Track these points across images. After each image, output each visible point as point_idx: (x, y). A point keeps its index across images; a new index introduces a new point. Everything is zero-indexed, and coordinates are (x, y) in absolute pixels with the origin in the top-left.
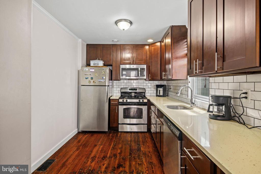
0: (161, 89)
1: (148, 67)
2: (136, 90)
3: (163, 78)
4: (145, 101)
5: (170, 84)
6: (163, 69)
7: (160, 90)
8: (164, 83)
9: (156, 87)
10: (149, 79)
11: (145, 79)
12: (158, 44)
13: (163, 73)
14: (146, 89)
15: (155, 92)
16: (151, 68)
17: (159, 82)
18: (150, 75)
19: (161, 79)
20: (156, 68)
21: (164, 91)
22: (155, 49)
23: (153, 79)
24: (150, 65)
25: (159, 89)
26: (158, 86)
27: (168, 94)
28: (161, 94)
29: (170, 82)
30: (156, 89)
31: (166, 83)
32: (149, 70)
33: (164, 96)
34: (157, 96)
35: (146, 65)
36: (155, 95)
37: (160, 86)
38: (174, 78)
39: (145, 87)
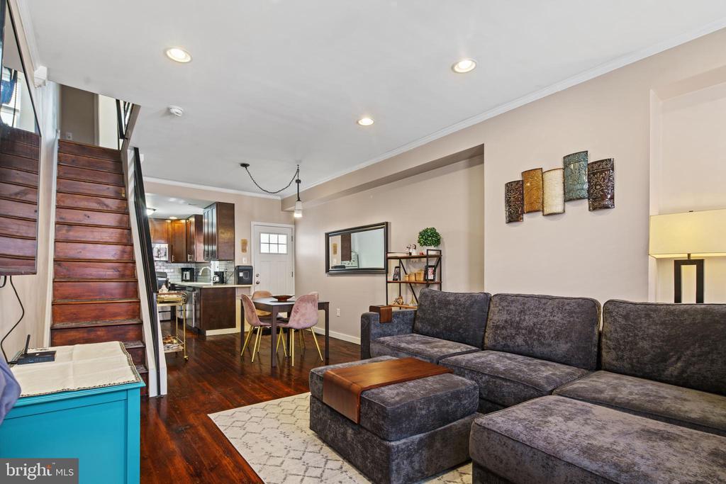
0: (188, 273)
1: (170, 247)
3: (189, 260)
5: (198, 268)
6: (190, 251)
7: (186, 275)
8: (190, 266)
9: (181, 271)
10: (172, 261)
11: (166, 261)
12: (183, 221)
13: (189, 256)
14: (169, 274)
15: (180, 277)
16: (174, 247)
17: (185, 264)
18: (173, 256)
19: (187, 262)
20: (181, 246)
21: (192, 275)
22: (179, 226)
23: (177, 261)
24: (174, 245)
25: (185, 273)
26: (183, 270)
27: (196, 278)
28: (188, 278)
29: (199, 264)
30: (181, 273)
31: (193, 266)
32: (172, 251)
33: (192, 280)
34: (183, 280)
35: (167, 245)
36: (180, 280)
37: (186, 269)
38: (198, 261)
39: (166, 271)
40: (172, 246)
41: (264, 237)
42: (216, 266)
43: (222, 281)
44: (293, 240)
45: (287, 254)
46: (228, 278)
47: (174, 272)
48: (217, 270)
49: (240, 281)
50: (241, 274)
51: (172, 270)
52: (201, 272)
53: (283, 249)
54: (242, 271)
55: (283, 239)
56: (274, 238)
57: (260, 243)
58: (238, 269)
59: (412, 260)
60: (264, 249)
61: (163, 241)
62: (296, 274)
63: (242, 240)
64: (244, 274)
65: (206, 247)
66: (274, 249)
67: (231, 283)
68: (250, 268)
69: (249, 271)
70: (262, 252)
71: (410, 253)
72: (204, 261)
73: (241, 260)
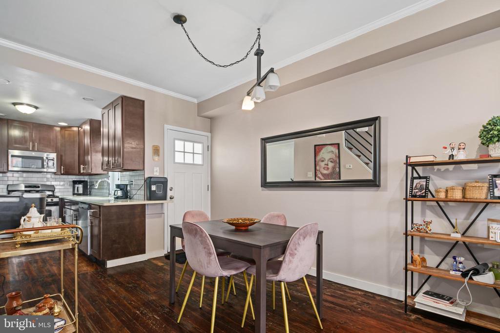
0: (80, 186)
1: (59, 157)
2: (39, 187)
3: (82, 171)
4: (55, 200)
5: (93, 180)
6: (82, 161)
7: (78, 188)
8: (82, 178)
9: (72, 183)
10: (61, 172)
11: (55, 173)
12: (75, 129)
13: (82, 166)
14: (56, 187)
15: (71, 190)
16: (64, 158)
18: (62, 167)
19: (80, 174)
20: (72, 157)
21: (85, 188)
22: (70, 134)
23: (67, 173)
24: (64, 155)
25: (77, 186)
26: (75, 182)
27: (90, 192)
28: (81, 191)
29: (93, 177)
30: (72, 186)
31: (86, 178)
32: (61, 161)
33: (85, 193)
34: (74, 194)
35: (55, 154)
36: (71, 193)
37: (80, 182)
38: (93, 172)
39: (53, 183)
40: (61, 156)
41: (179, 145)
42: (116, 178)
43: (126, 195)
44: (209, 149)
45: (203, 165)
46: (134, 192)
47: (64, 185)
48: (119, 183)
49: (152, 196)
50: (154, 188)
51: (62, 183)
52: (98, 184)
53: (198, 160)
54: (155, 183)
55: (199, 148)
56: (189, 146)
57: (175, 151)
58: (149, 181)
59: (436, 167)
60: (179, 158)
61: (50, 150)
62: (213, 188)
63: (154, 146)
64: (157, 187)
65: (106, 159)
66: (189, 159)
67: (138, 198)
68: (163, 180)
69: (163, 183)
70: (176, 161)
71: (452, 156)
72: (101, 172)
73: (152, 170)
